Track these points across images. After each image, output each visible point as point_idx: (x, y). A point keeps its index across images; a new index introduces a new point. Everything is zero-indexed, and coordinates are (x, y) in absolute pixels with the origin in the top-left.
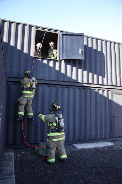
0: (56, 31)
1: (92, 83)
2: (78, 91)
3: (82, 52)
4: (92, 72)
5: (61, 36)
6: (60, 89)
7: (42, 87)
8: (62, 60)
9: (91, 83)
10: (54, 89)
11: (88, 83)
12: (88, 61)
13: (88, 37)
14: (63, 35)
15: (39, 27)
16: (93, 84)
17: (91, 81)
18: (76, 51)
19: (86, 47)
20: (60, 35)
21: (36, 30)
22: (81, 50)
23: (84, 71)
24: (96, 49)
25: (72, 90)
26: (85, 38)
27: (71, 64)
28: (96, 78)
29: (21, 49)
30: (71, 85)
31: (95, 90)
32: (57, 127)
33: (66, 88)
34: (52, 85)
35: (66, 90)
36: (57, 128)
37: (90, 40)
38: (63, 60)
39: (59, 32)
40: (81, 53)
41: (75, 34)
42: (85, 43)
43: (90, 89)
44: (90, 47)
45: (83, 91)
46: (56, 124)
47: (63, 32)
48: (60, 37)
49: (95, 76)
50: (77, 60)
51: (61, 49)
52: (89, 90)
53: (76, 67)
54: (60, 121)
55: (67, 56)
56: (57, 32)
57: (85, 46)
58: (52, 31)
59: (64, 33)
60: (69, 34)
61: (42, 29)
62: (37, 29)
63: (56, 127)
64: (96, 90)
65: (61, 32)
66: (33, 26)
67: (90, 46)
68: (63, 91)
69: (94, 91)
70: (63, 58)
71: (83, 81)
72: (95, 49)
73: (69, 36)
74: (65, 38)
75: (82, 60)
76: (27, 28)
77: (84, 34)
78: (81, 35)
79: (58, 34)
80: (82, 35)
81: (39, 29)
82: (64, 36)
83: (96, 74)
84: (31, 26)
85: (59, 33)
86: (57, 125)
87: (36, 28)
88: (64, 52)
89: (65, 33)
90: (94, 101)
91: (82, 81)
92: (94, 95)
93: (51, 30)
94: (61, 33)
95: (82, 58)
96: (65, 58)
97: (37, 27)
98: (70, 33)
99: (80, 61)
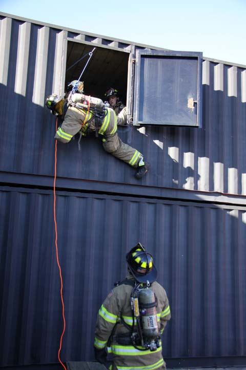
0: (123, 45)
1: (223, 192)
2: (181, 212)
3: (195, 104)
4: (222, 162)
5: (138, 60)
6: (133, 207)
7: (81, 199)
8: (139, 127)
9: (219, 191)
10: (115, 207)
11: (211, 193)
12: (210, 131)
13: (213, 64)
14: (143, 56)
15: (77, 34)
16: (226, 194)
17: (218, 187)
18: (178, 101)
19: (206, 91)
20: (134, 56)
21: (69, 42)
22: (192, 99)
23: (201, 157)
24: (236, 96)
25: (164, 210)
26: (205, 66)
27: (165, 137)
28: (235, 178)
29: (24, 95)
30: (164, 196)
31: (232, 213)
32: (136, 331)
33: (147, 205)
34: (109, 196)
35: (148, 210)
36: (134, 334)
37: (218, 70)
38: (142, 125)
39: (133, 47)
40: (193, 108)
41: (178, 55)
42: (205, 81)
43: (217, 209)
44: (218, 91)
45: (196, 213)
46: (132, 321)
47: (144, 48)
48: (134, 63)
49: (232, 172)
50: (181, 128)
51: (137, 97)
52: (213, 213)
53: (177, 146)
54: (145, 314)
55: (153, 116)
56: (126, 50)
57: (204, 88)
58: (112, 46)
59: (147, 51)
60: (160, 54)
61: (86, 40)
62: (71, 39)
63: (132, 328)
64: (234, 213)
65: (137, 47)
66: (61, 30)
67: (219, 89)
68: (140, 212)
69: (229, 215)
70: (142, 120)
71: (196, 186)
72: (233, 97)
73: (159, 61)
74: (150, 64)
75: (196, 129)
76: (42, 34)
77: (201, 53)
78: (194, 58)
79: (128, 54)
80: (196, 58)
81: (78, 39)
82: (147, 61)
83: (233, 167)
84: (54, 31)
85: (133, 52)
86: (135, 324)
87: (69, 36)
88: (145, 104)
89: (150, 53)
90: (228, 242)
91: (193, 185)
92: (227, 224)
93: (110, 41)
94: (138, 51)
95: (195, 121)
96: (146, 120)
97: (72, 34)
98: (162, 51)
99: (188, 130)
